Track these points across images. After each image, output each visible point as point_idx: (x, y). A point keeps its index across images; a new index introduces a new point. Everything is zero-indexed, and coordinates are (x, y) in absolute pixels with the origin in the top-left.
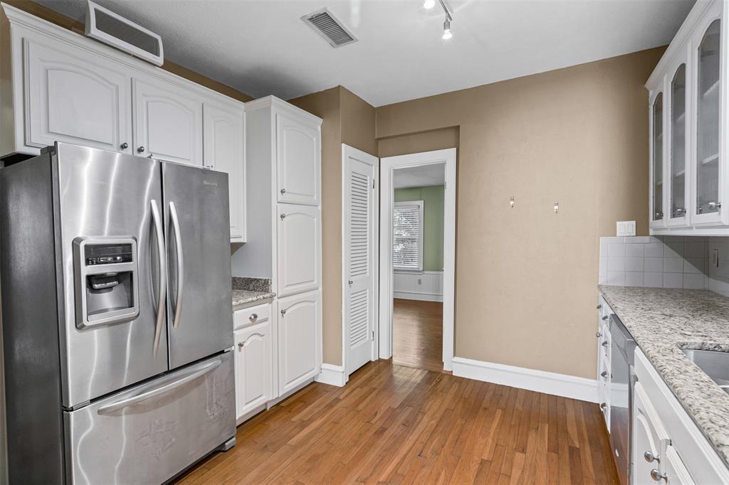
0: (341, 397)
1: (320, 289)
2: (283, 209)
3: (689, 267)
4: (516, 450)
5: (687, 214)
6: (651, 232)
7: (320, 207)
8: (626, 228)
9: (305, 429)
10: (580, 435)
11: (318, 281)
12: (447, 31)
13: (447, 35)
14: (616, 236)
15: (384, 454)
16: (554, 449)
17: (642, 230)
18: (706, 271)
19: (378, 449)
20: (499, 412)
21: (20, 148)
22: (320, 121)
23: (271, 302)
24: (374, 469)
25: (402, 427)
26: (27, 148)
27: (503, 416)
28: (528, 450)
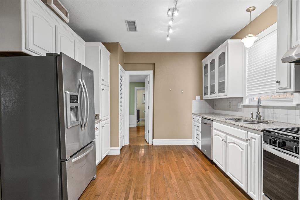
0: (122, 157)
1: (110, 119)
2: (103, 87)
3: (211, 107)
4: (182, 158)
5: (216, 94)
6: (203, 99)
7: (109, 87)
8: (198, 97)
9: (119, 167)
10: (193, 152)
11: (109, 116)
12: (168, 38)
13: (168, 39)
14: (196, 99)
15: (150, 166)
16: (189, 155)
17: (201, 98)
18: (213, 108)
19: (147, 166)
20: (172, 151)
21: (24, 50)
22: (110, 54)
23: (99, 123)
24: (150, 170)
25: (149, 160)
26: (26, 50)
27: (174, 152)
28: (184, 157)
